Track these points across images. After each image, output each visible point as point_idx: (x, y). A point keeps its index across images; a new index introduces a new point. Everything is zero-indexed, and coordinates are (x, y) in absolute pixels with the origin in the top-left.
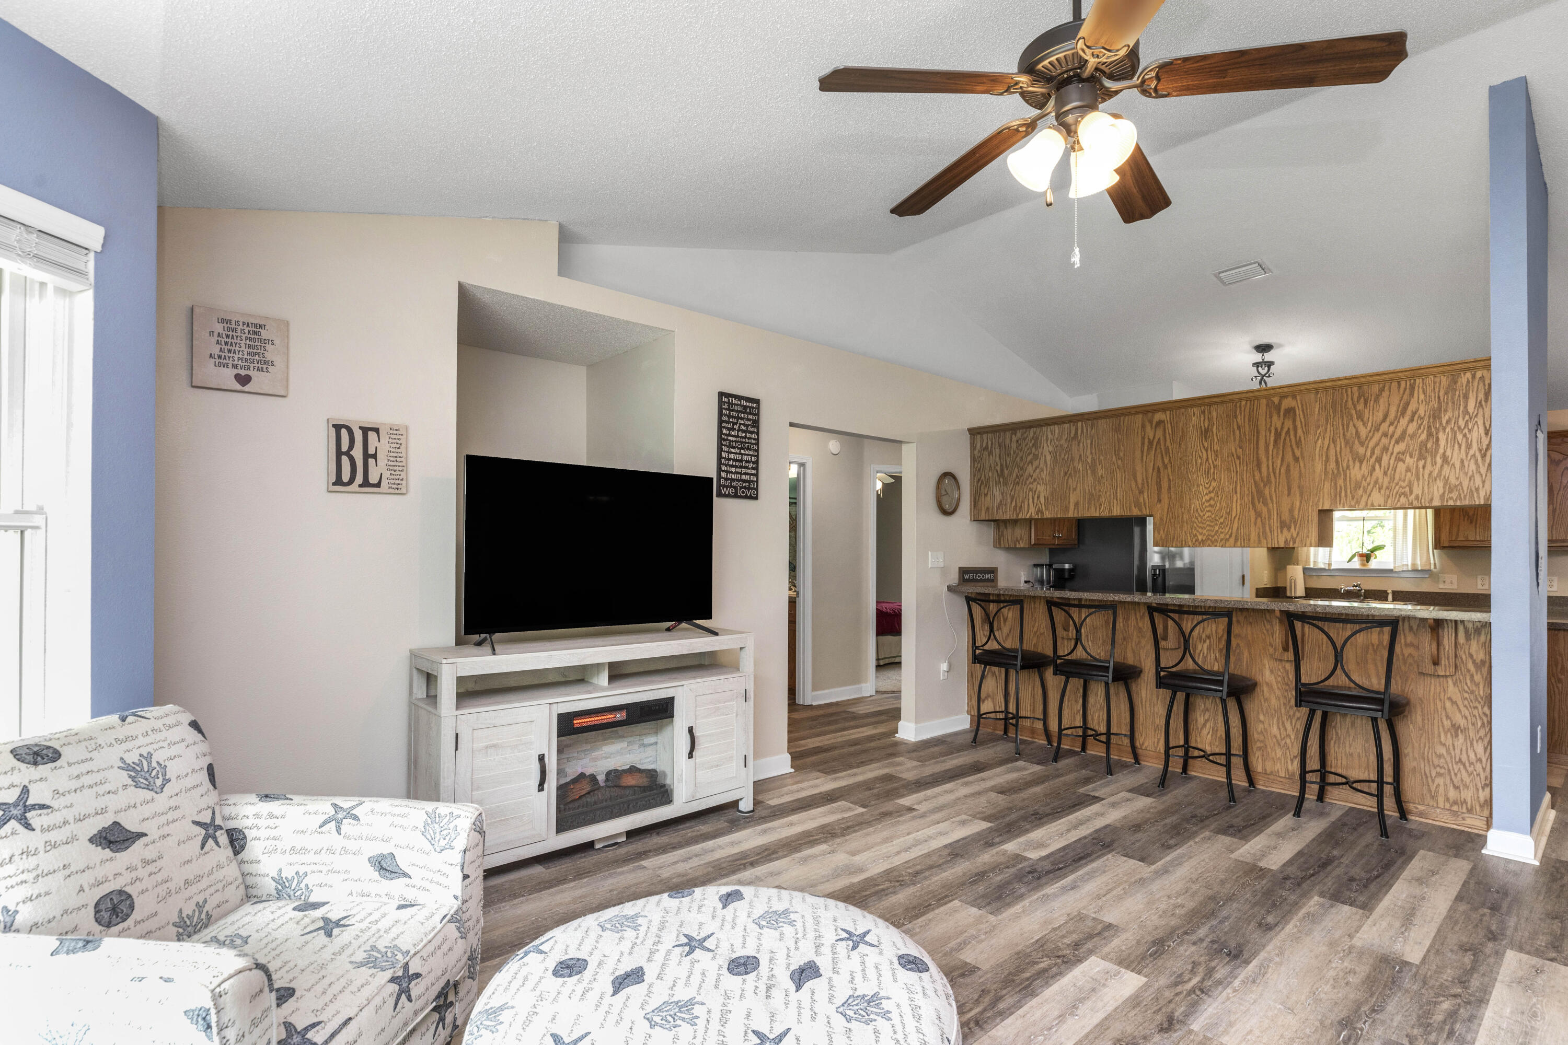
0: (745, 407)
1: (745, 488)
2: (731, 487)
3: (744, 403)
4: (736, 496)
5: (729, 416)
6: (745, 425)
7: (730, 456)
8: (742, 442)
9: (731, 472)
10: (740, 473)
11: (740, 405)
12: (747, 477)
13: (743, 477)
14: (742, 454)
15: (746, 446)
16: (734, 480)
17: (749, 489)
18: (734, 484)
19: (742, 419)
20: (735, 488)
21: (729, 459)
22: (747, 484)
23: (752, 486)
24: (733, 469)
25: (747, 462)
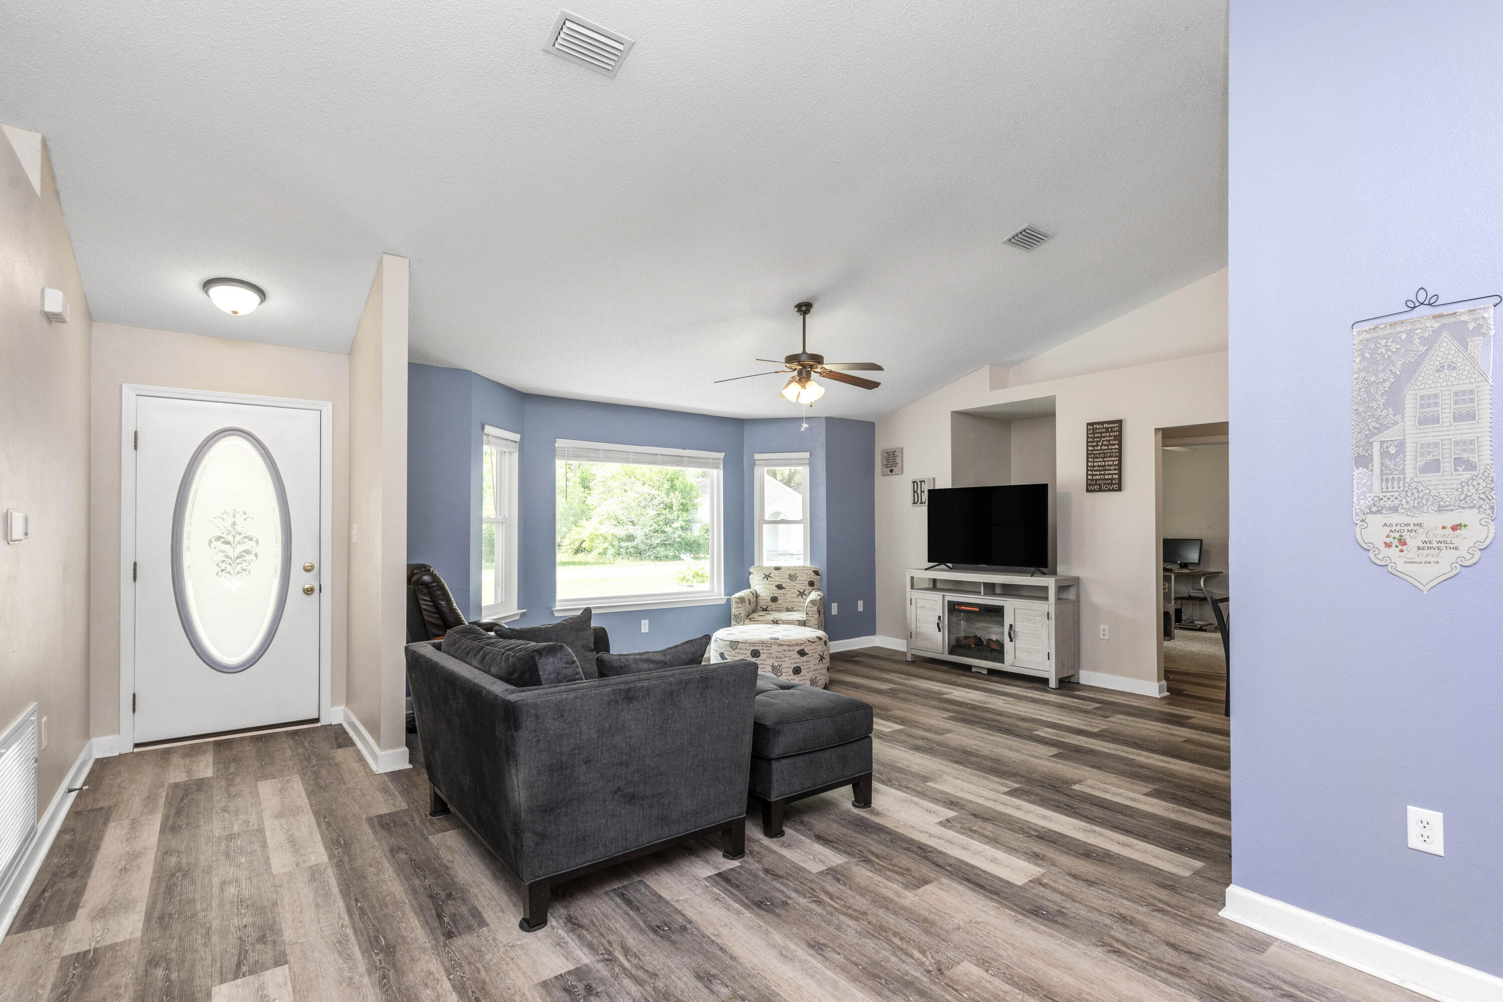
0: (1107, 429)
1: (1108, 484)
2: (1096, 484)
3: (1106, 426)
4: (1100, 490)
5: (1093, 438)
6: (1107, 441)
7: (1095, 464)
8: (1104, 453)
9: (1096, 475)
10: (1104, 475)
11: (1103, 428)
12: (1110, 477)
13: (1106, 477)
14: (1105, 461)
15: (1109, 455)
16: (1099, 480)
17: (1111, 484)
18: (1098, 482)
19: (1104, 437)
20: (1100, 485)
21: (1094, 466)
22: (1109, 482)
23: (1114, 481)
24: (1098, 473)
25: (1109, 466)
